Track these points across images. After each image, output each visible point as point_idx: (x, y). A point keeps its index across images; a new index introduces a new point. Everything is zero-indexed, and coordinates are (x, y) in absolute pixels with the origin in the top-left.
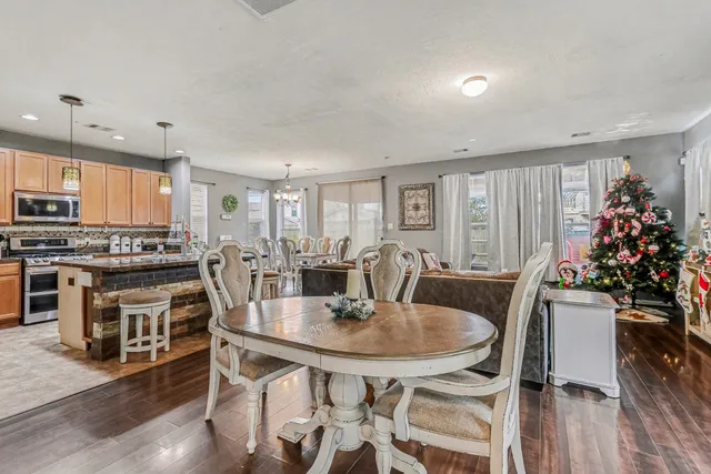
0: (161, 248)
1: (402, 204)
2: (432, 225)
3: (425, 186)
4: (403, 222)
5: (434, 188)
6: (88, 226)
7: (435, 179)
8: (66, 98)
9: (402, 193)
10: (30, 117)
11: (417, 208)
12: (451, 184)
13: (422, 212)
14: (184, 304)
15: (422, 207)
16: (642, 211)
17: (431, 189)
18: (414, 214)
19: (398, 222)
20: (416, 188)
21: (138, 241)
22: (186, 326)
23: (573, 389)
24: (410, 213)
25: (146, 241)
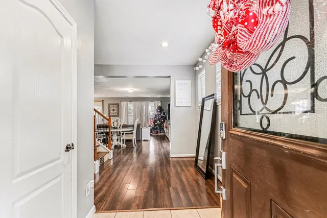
1: (109, 109)
2: (118, 115)
3: (116, 104)
4: (109, 114)
7: (119, 103)
9: (109, 106)
11: (113, 110)
12: (123, 104)
15: (115, 110)
16: (161, 113)
17: (118, 105)
20: (113, 104)
23: (144, 140)
24: (112, 112)
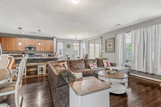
0: (52, 56)
1: (106, 44)
2: (114, 51)
3: (112, 39)
4: (106, 50)
5: (115, 39)
6: (38, 51)
8: (19, 28)
9: (106, 41)
10: (24, 33)
11: (110, 46)
12: (119, 37)
13: (111, 47)
14: (34, 68)
15: (111, 45)
18: (109, 48)
19: (105, 50)
21: (47, 54)
22: (35, 72)
24: (108, 47)
25: (49, 54)
